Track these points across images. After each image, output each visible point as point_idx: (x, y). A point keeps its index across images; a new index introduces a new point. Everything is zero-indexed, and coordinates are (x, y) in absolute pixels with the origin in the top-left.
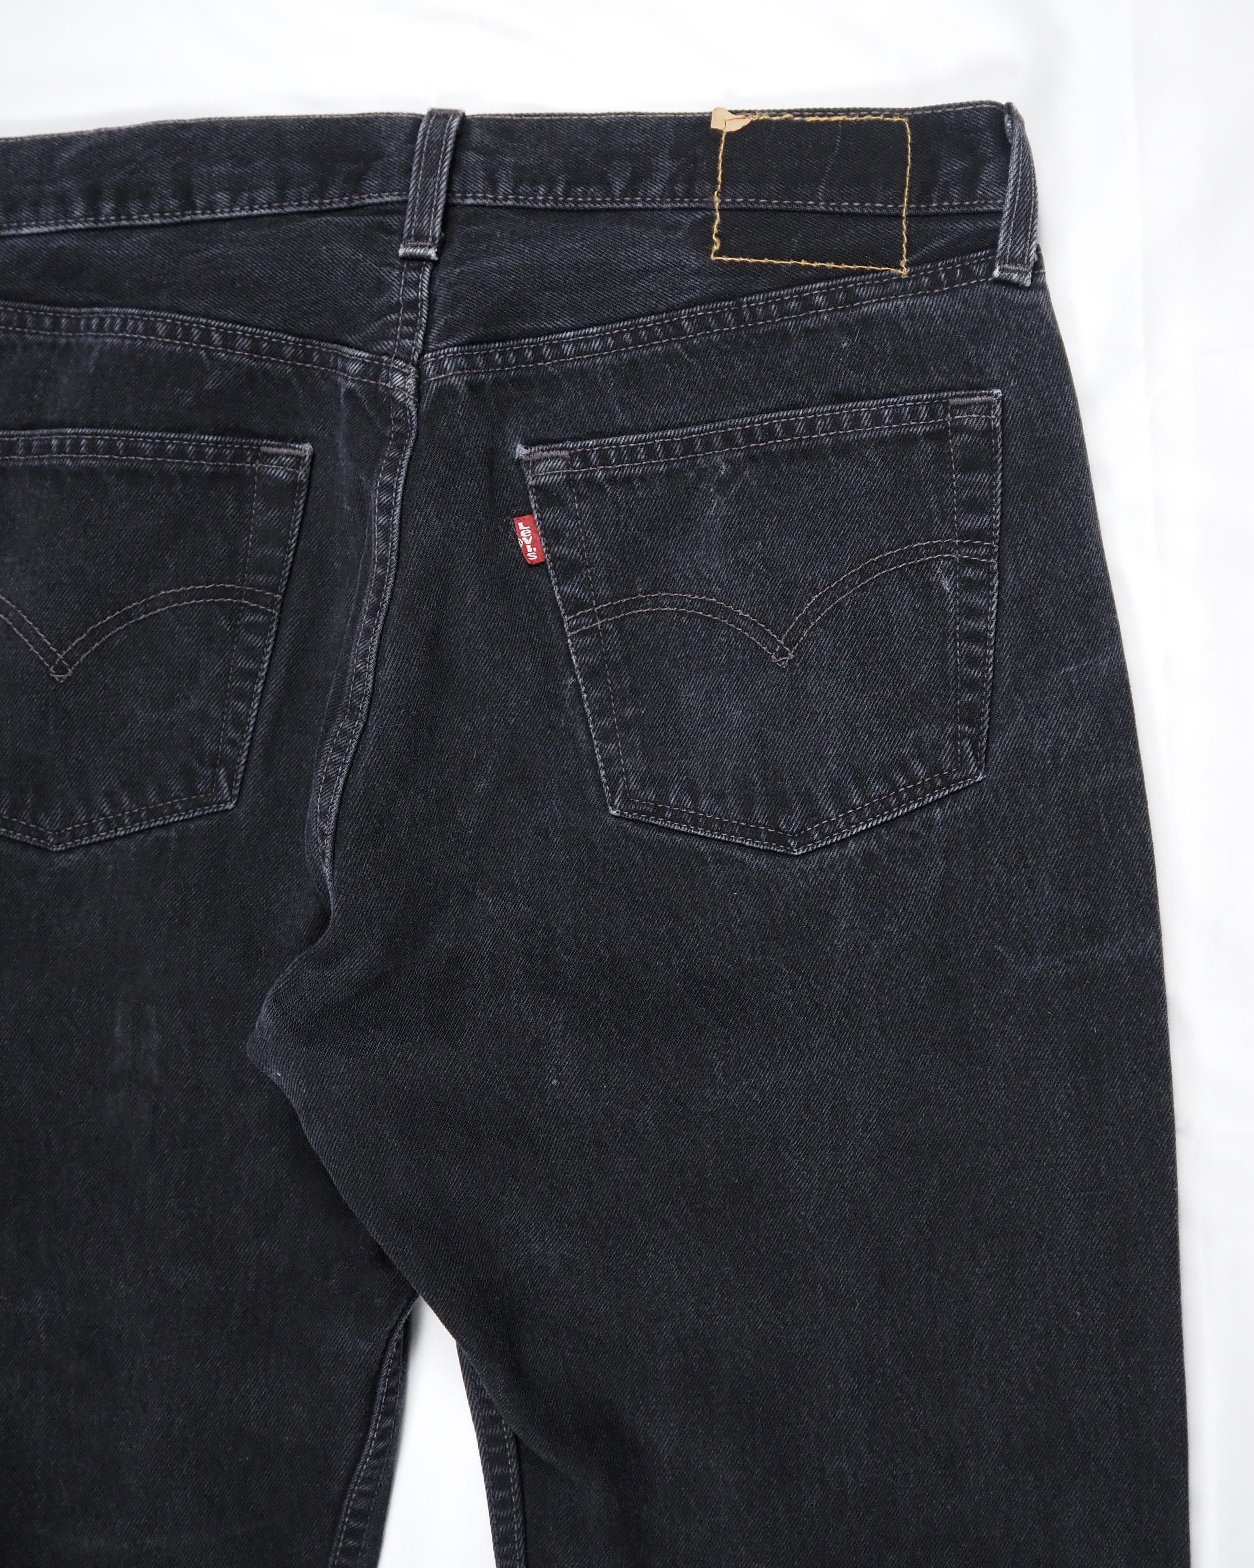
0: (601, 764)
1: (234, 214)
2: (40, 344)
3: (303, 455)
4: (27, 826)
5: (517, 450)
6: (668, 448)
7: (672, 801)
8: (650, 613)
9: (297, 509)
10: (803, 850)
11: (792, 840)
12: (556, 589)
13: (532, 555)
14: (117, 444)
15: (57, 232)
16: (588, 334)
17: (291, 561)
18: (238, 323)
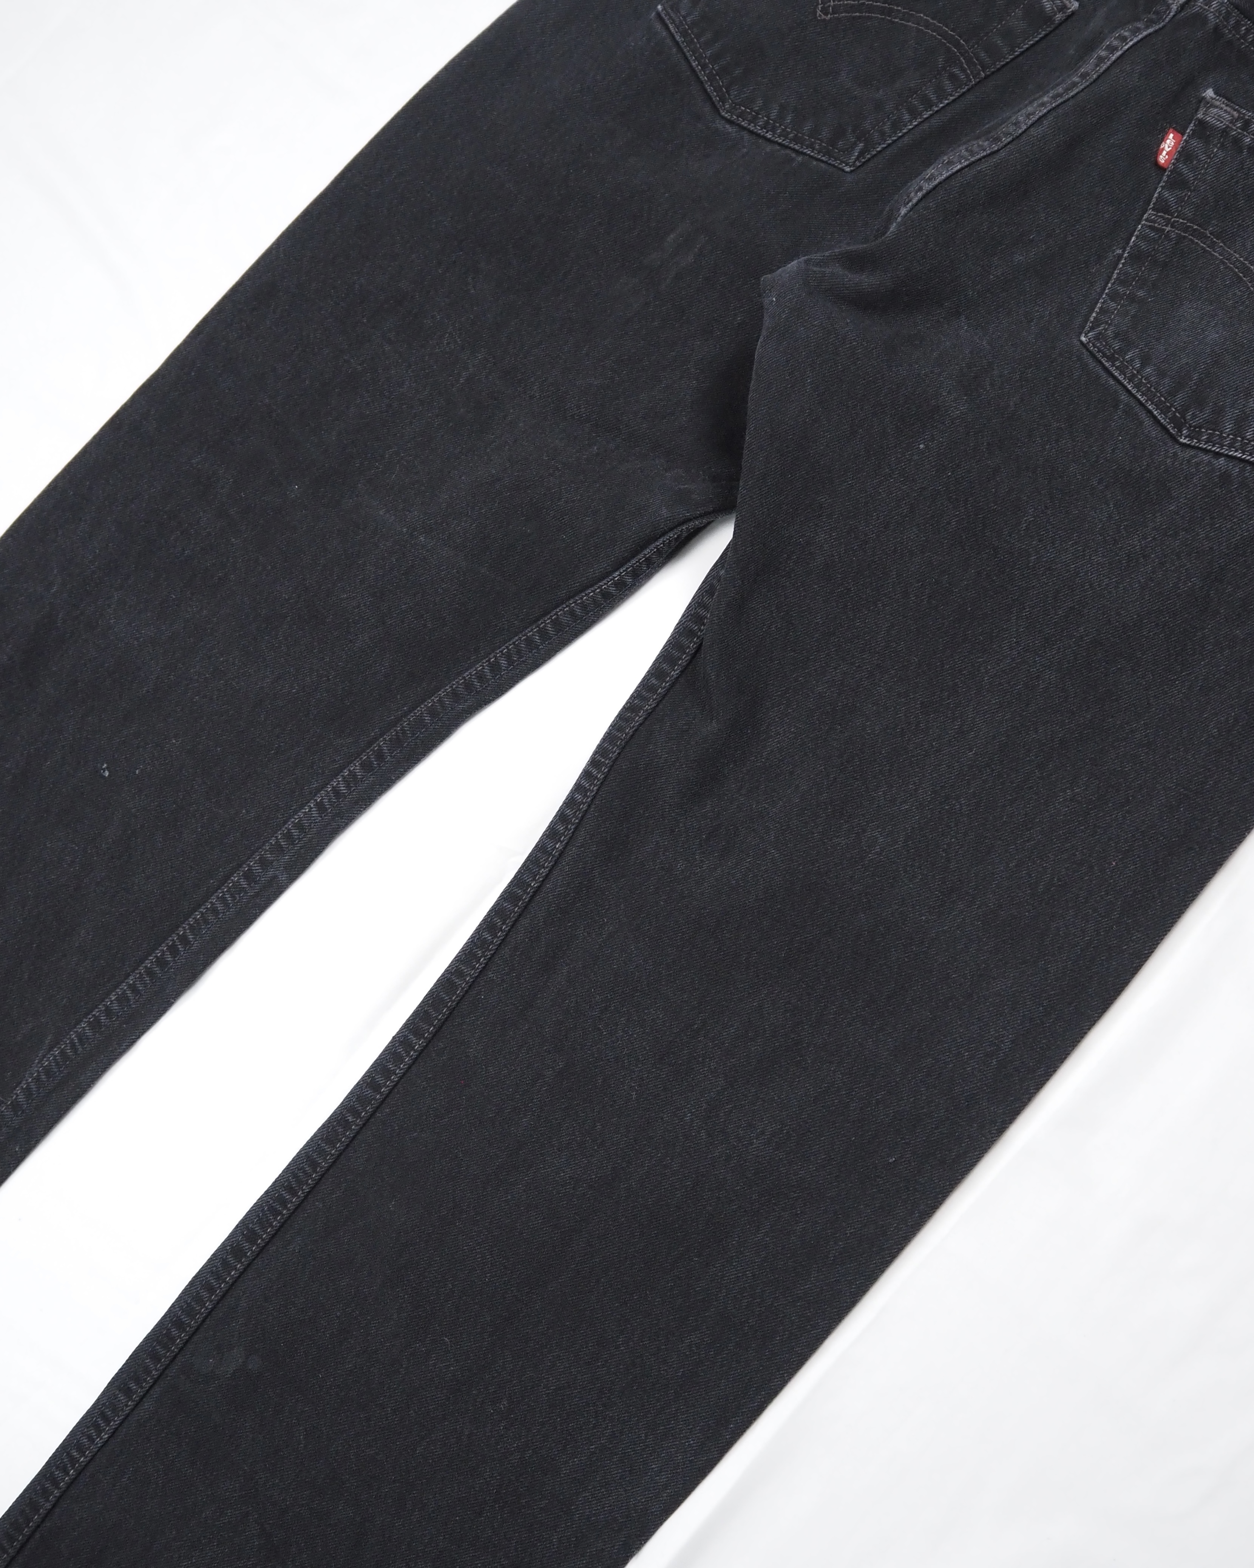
0: (1097, 310)
3: (1068, 7)
4: (721, 87)
5: (1208, 91)
7: (1127, 357)
8: (1203, 248)
9: (1038, 34)
10: (1188, 441)
11: (1187, 429)
12: (1159, 190)
13: (1162, 159)
17: (1008, 60)
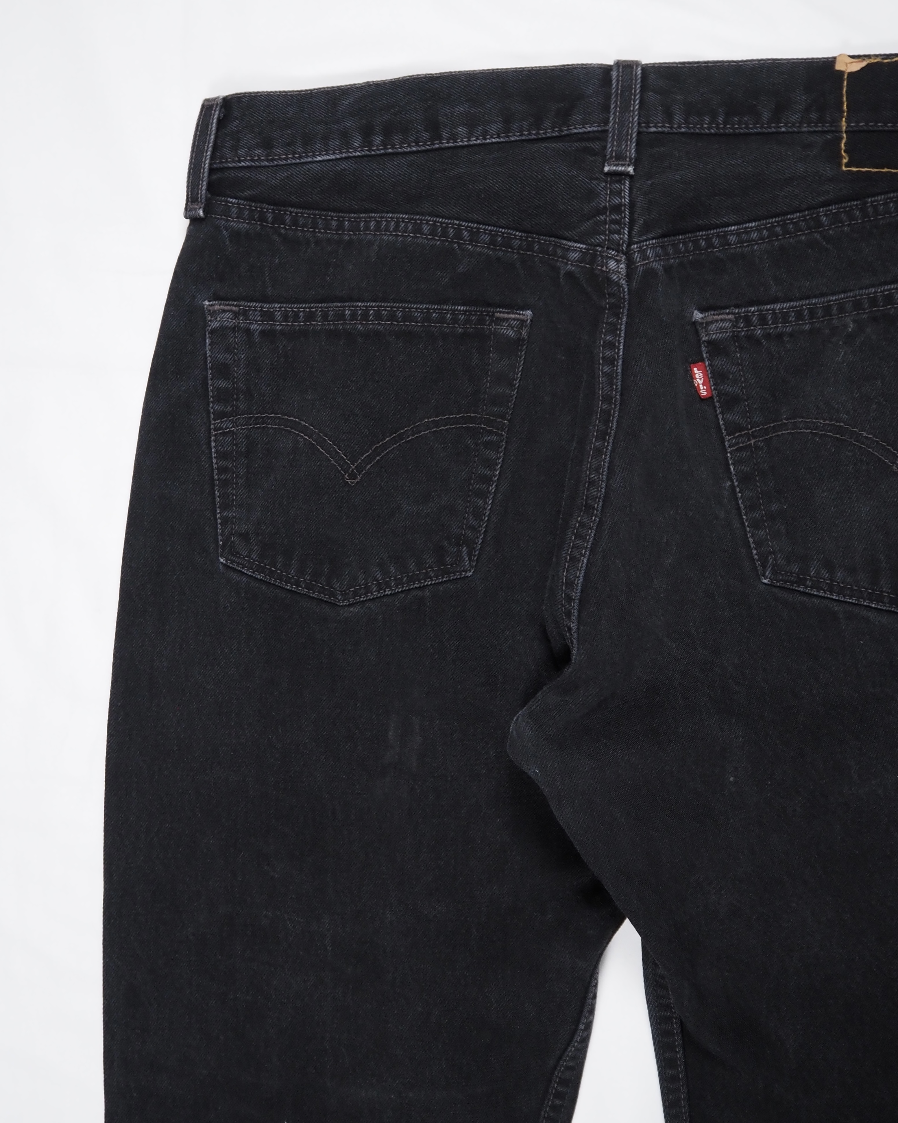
0: (752, 545)
1: (471, 143)
2: (328, 240)
3: (526, 319)
4: (323, 588)
5: (694, 314)
6: (812, 312)
7: (812, 573)
8: (791, 433)
9: (521, 358)
12: (720, 417)
13: (703, 392)
14: (397, 314)
15: (341, 159)
16: (748, 228)
17: (515, 396)
18: (480, 224)
